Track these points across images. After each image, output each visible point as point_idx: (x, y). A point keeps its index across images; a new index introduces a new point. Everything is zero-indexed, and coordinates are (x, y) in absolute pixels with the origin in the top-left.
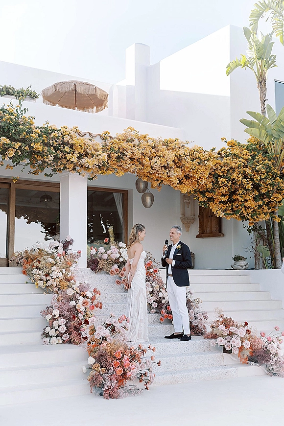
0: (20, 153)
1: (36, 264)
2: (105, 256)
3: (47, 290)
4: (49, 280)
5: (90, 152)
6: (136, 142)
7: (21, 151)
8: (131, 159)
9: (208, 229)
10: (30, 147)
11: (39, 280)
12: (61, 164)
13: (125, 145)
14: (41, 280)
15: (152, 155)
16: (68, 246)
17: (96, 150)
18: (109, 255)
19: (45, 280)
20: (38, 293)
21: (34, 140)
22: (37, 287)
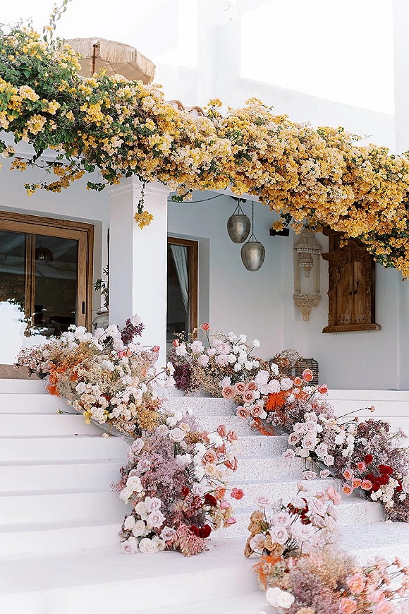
0: (55, 127)
1: (82, 372)
2: (204, 361)
3: (111, 427)
4: (116, 406)
5: (193, 138)
6: (273, 126)
7: (57, 122)
8: (263, 161)
9: (348, 317)
10: (77, 113)
11: (93, 405)
12: (134, 157)
13: (253, 129)
14: (98, 405)
15: (301, 156)
16: (131, 337)
17: (204, 133)
18: (212, 358)
19: (106, 404)
20: (93, 436)
21: (88, 98)
22: (88, 422)
